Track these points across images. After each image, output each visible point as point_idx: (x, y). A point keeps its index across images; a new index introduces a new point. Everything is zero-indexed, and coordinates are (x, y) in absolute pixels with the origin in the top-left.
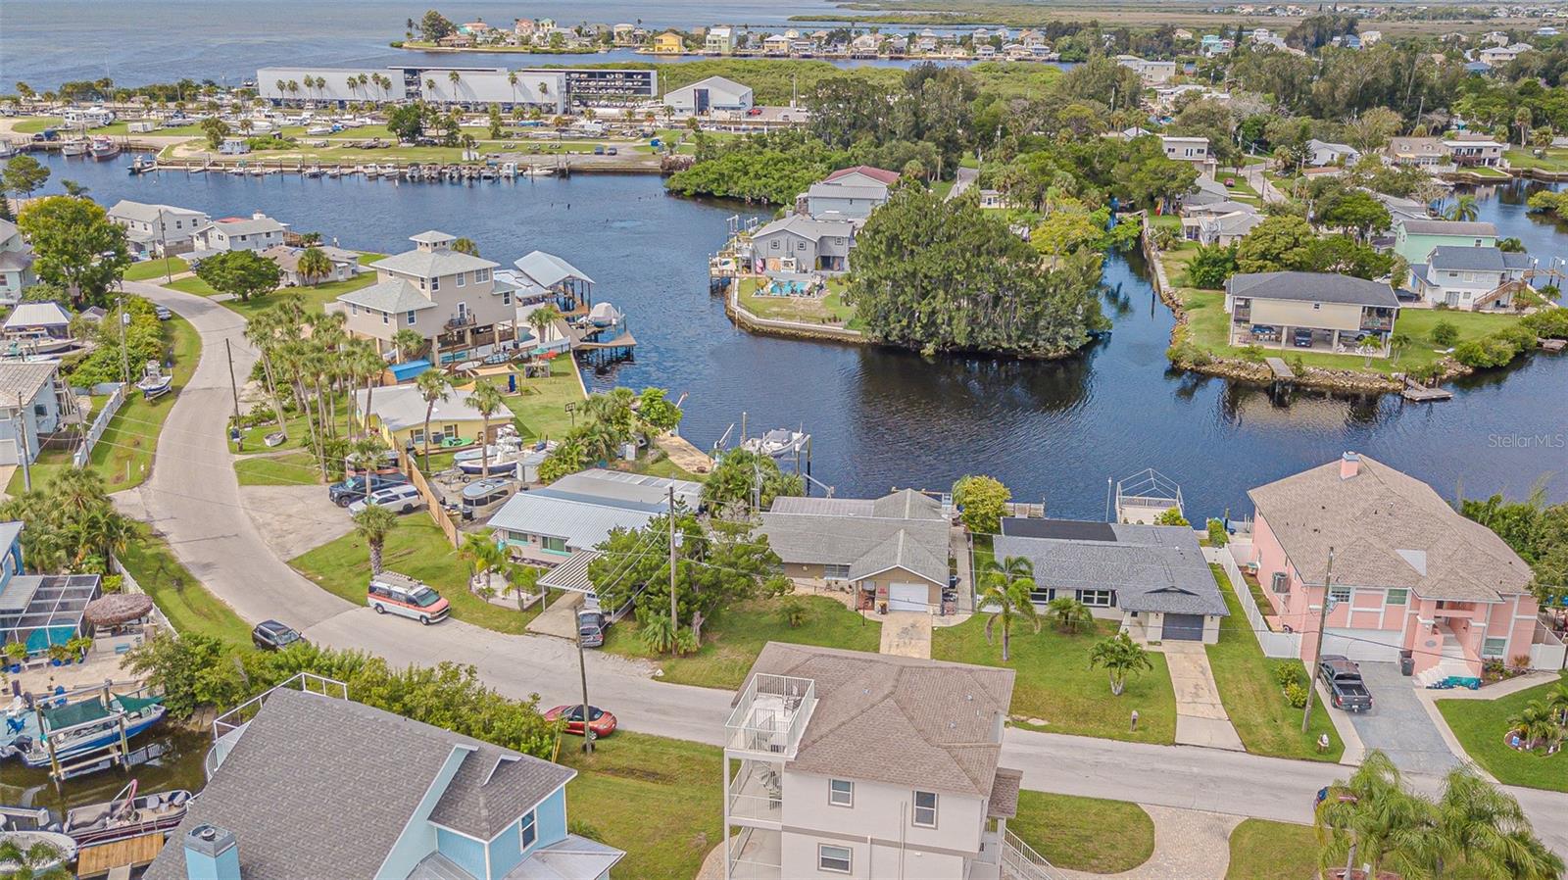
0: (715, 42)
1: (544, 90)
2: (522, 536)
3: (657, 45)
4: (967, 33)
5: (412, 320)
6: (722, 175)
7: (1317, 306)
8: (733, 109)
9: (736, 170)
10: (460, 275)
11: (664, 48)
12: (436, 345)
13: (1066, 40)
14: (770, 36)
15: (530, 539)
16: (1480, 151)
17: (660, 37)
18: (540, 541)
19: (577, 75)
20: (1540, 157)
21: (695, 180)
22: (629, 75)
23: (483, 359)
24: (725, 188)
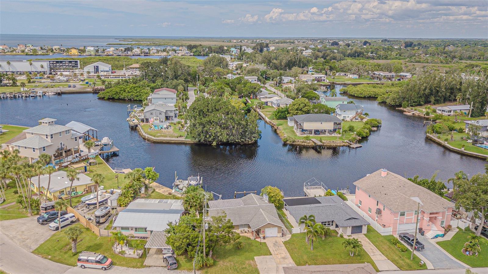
0: (89, 51)
1: (42, 67)
2: (127, 228)
3: (70, 52)
4: (165, 48)
5: (44, 150)
6: (117, 92)
7: (321, 123)
8: (107, 71)
9: (121, 90)
10: (60, 133)
11: (72, 53)
12: (53, 158)
13: (194, 50)
14: (106, 49)
15: (130, 229)
16: (321, 77)
17: (71, 50)
18: (134, 229)
19: (52, 62)
20: (334, 78)
21: (108, 94)
22: (70, 62)
23: (71, 161)
24: (118, 96)
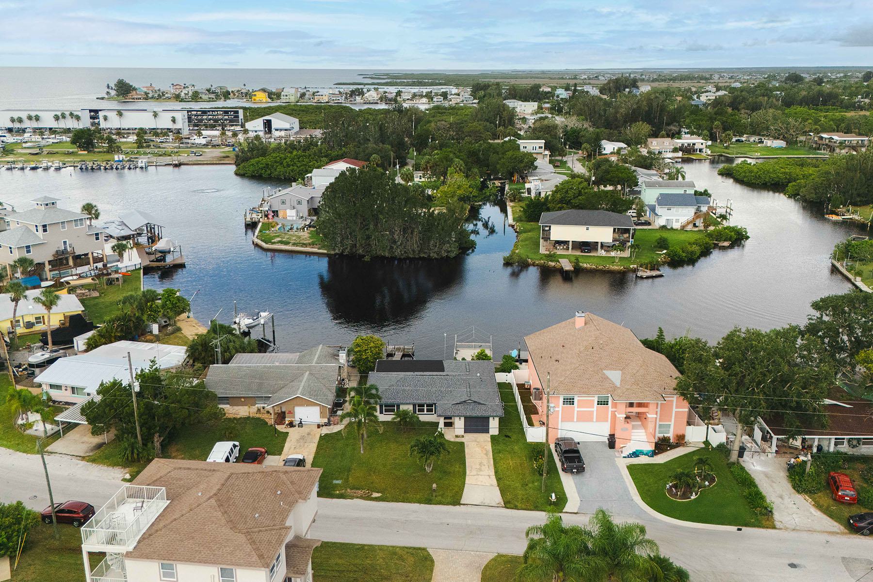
1: (174, 120)
2: (58, 387)
3: (254, 98)
5: (28, 252)
7: (587, 229)
10: (63, 223)
11: (257, 99)
12: (48, 267)
14: (318, 92)
15: (63, 388)
16: (694, 144)
17: (255, 93)
18: (70, 390)
20: (726, 148)
21: (252, 168)
22: (226, 112)
23: (80, 274)
